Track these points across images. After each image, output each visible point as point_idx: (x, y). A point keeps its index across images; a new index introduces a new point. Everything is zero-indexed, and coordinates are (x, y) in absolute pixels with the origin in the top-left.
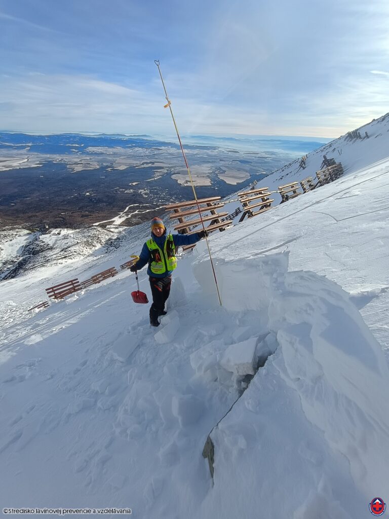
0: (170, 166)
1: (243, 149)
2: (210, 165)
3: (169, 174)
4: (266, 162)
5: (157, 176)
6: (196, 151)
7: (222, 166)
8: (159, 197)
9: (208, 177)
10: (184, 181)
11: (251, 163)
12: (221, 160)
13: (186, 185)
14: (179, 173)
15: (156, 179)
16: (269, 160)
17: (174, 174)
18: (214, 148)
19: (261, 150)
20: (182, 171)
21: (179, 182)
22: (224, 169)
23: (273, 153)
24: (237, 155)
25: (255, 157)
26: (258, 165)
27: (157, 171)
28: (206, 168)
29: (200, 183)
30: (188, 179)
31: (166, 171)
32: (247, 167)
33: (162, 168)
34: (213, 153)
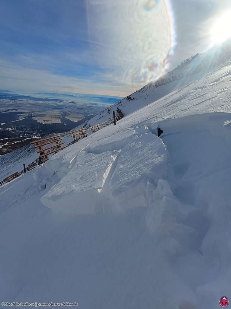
0: (30, 111)
1: (79, 102)
2: (59, 111)
3: (30, 117)
4: (92, 109)
5: (21, 118)
6: (48, 102)
7: (67, 111)
8: (24, 132)
9: (59, 118)
10: (42, 121)
11: (84, 109)
12: (66, 108)
13: (44, 123)
14: (38, 116)
15: (20, 120)
16: (94, 108)
17: (34, 116)
18: (60, 101)
19: (89, 102)
20: (40, 114)
21: (38, 121)
22: (68, 113)
23: (95, 104)
24: (75, 104)
25: (86, 106)
26: (88, 110)
27: (21, 115)
28: (57, 112)
29: (54, 122)
30: (45, 119)
31: (28, 115)
32: (82, 111)
33: (25, 113)
34: (60, 103)
